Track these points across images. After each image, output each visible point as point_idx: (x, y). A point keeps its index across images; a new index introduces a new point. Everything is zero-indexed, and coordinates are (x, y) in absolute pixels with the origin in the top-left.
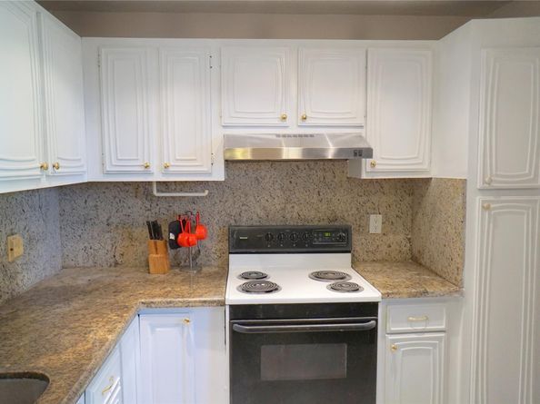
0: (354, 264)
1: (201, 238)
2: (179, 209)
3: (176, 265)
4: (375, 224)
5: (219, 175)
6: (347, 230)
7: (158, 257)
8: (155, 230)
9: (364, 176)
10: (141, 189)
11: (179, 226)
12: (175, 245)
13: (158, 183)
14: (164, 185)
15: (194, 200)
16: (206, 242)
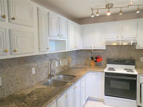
1: (101, 60)
2: (97, 55)
3: (96, 65)
4: (142, 59)
5: (104, 48)
6: (134, 60)
7: (93, 63)
8: (92, 58)
9: (137, 48)
10: (90, 51)
11: (97, 58)
12: (96, 61)
14: (94, 50)
15: (100, 53)
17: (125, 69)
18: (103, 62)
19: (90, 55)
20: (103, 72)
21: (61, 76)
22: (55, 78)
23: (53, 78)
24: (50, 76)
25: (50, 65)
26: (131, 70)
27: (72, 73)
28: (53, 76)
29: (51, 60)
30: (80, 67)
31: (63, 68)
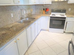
0: (66, 14)
1: (48, 10)
2: (46, 7)
3: (46, 13)
4: (70, 9)
6: (65, 10)
7: (44, 12)
8: (44, 9)
9: (68, 3)
10: (43, 5)
11: (46, 9)
12: (46, 11)
13: (45, 4)
14: (45, 5)
15: (48, 6)
16: (49, 11)
17: (60, 15)
18: (50, 11)
19: (42, 8)
20: (49, 16)
21: (27, 19)
22: (24, 19)
23: (23, 20)
24: (22, 18)
25: (21, 12)
26: (63, 15)
27: (33, 17)
28: (23, 18)
29: (21, 10)
30: (37, 14)
31: (28, 15)
